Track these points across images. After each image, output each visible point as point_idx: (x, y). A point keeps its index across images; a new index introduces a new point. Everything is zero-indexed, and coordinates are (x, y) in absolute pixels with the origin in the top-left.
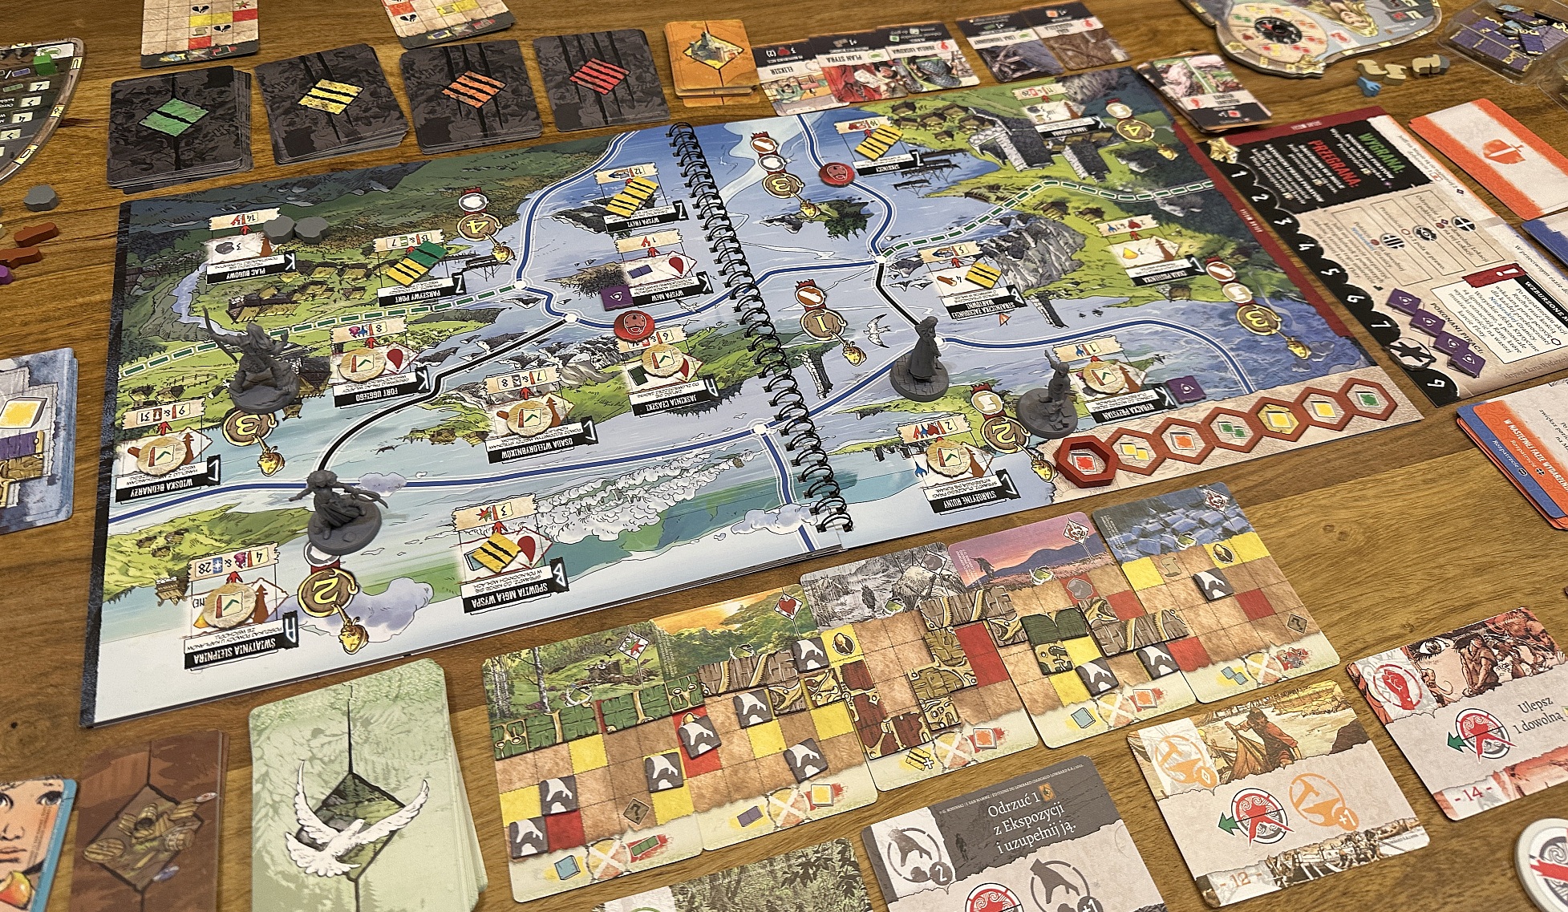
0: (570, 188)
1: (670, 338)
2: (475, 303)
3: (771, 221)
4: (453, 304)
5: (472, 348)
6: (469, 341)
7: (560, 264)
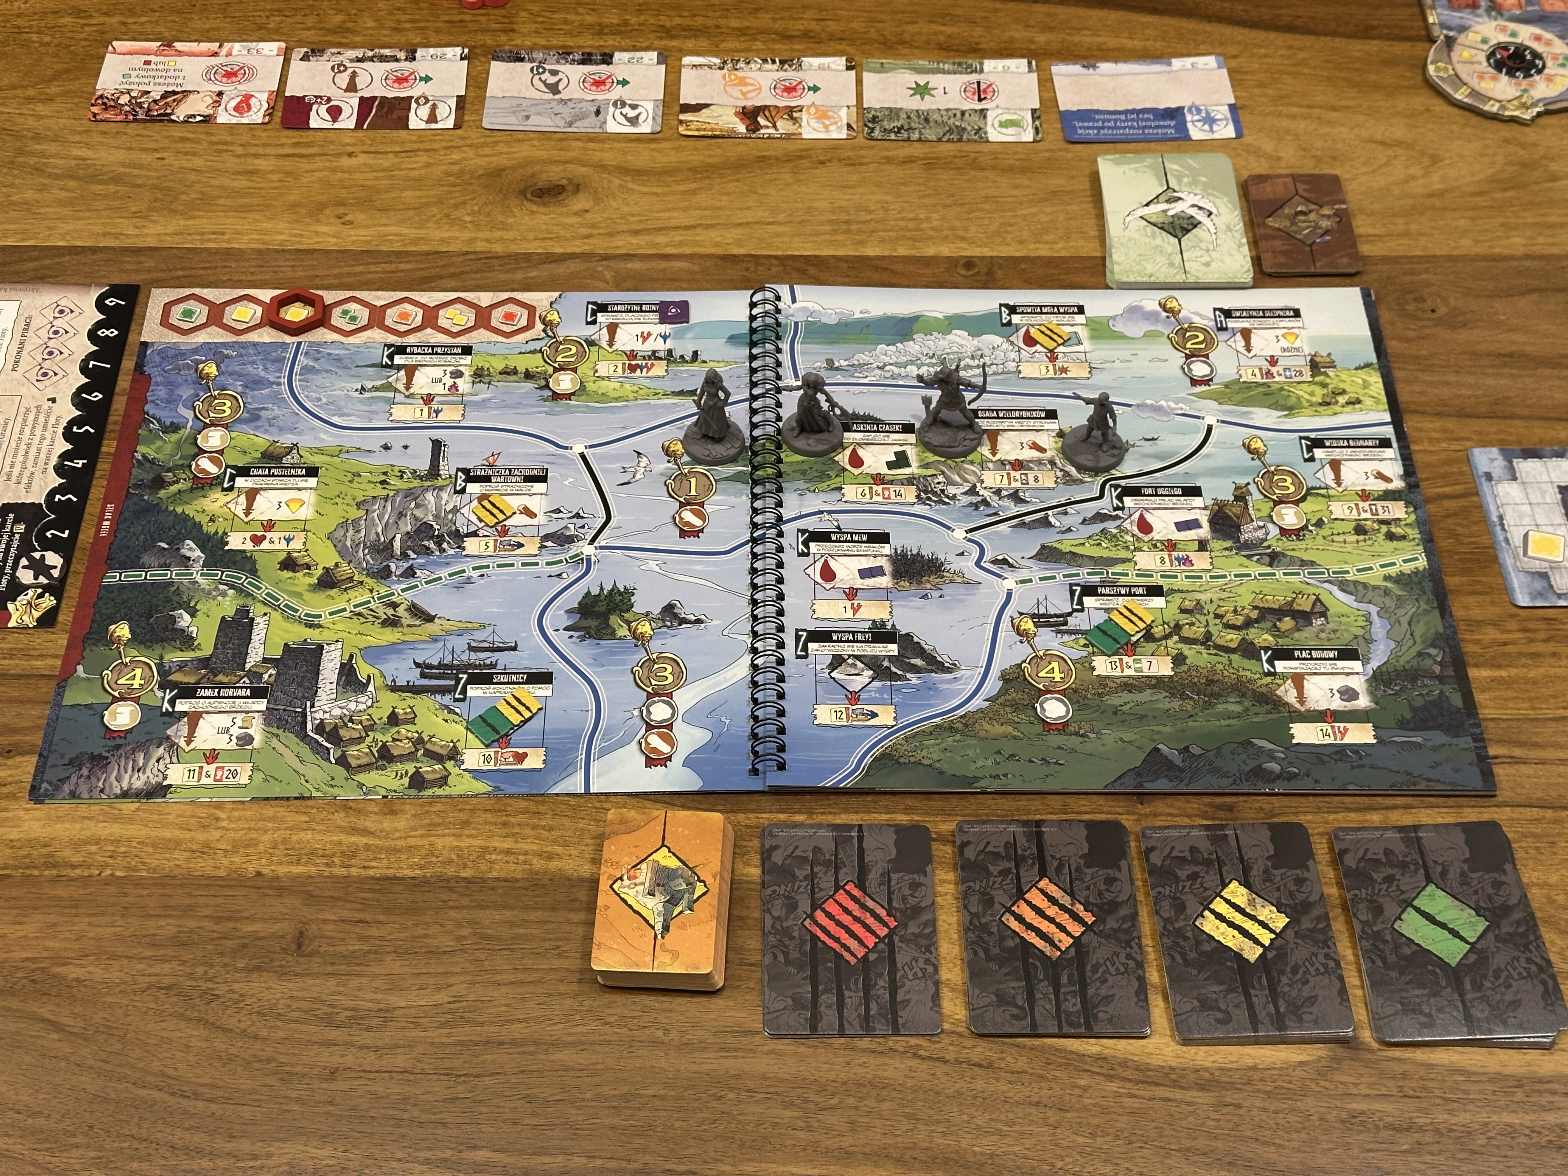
0: (931, 706)
1: (860, 491)
2: (1060, 573)
3: (699, 621)
4: (1085, 575)
5: (1067, 521)
6: (1069, 530)
7: (961, 601)
